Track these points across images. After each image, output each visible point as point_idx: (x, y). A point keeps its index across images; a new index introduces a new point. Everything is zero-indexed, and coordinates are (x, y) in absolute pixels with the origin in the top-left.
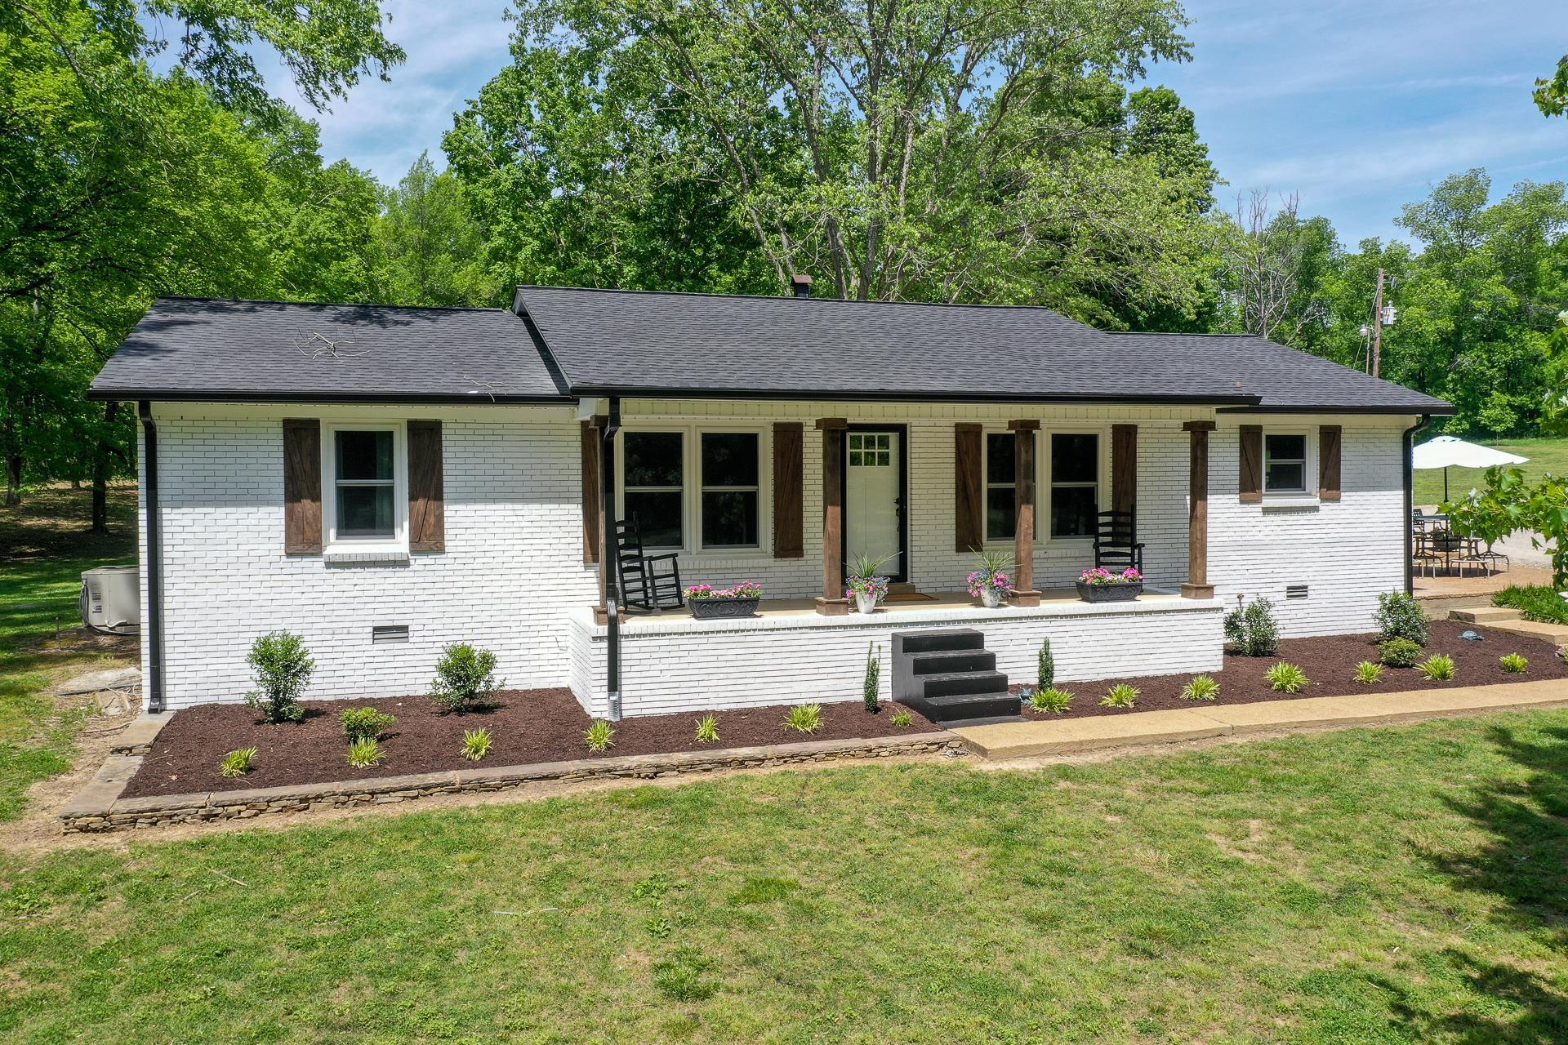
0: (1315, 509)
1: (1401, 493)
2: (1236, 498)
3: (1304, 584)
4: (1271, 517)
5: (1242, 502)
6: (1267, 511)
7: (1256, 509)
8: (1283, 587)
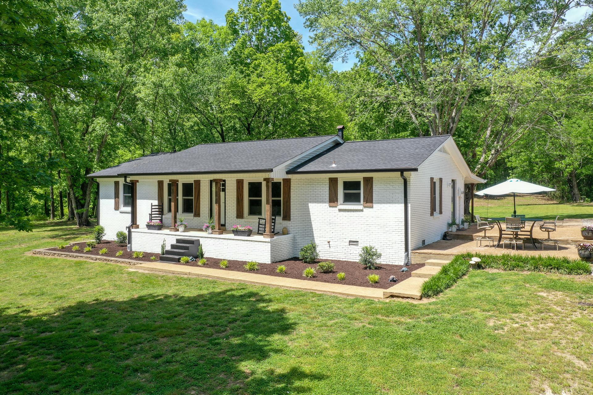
0: (362, 211)
1: (403, 205)
2: (327, 205)
3: (357, 240)
4: (342, 213)
5: (330, 207)
6: (340, 210)
7: (336, 209)
8: (348, 240)
